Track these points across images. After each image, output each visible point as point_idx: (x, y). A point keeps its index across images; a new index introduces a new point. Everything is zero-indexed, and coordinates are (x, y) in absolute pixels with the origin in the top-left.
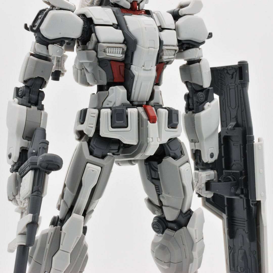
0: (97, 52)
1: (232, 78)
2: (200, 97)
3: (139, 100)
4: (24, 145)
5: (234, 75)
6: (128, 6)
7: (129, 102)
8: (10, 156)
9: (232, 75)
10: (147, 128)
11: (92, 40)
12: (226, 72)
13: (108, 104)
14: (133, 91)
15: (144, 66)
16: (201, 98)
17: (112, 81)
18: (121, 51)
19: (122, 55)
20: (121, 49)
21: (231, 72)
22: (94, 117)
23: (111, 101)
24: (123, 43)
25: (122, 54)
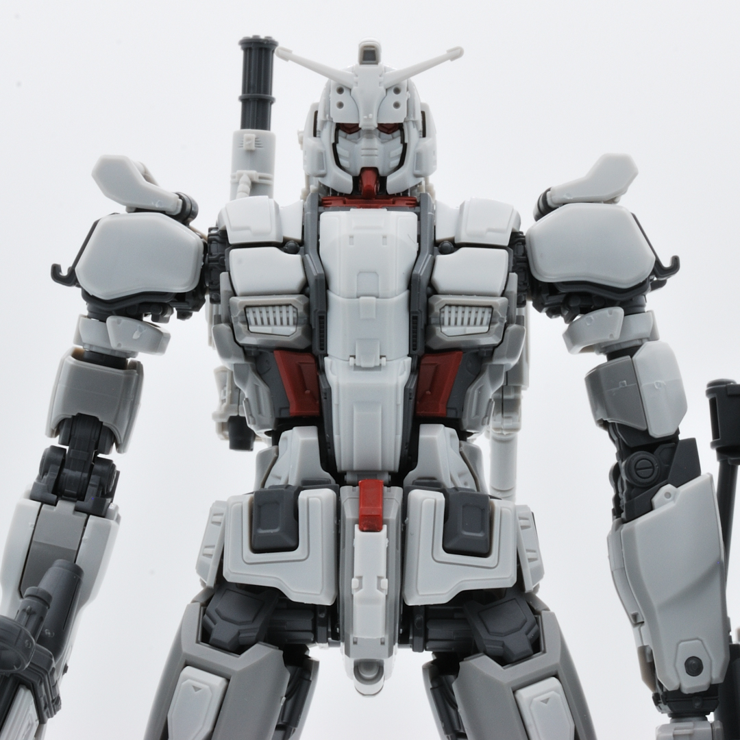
0: (232, 325)
2: (638, 466)
6: (348, 186)
7: (328, 474)
10: (353, 547)
15: (354, 357)
16: (638, 471)
17: (286, 414)
18: (291, 316)
22: (220, 523)
25: (296, 324)
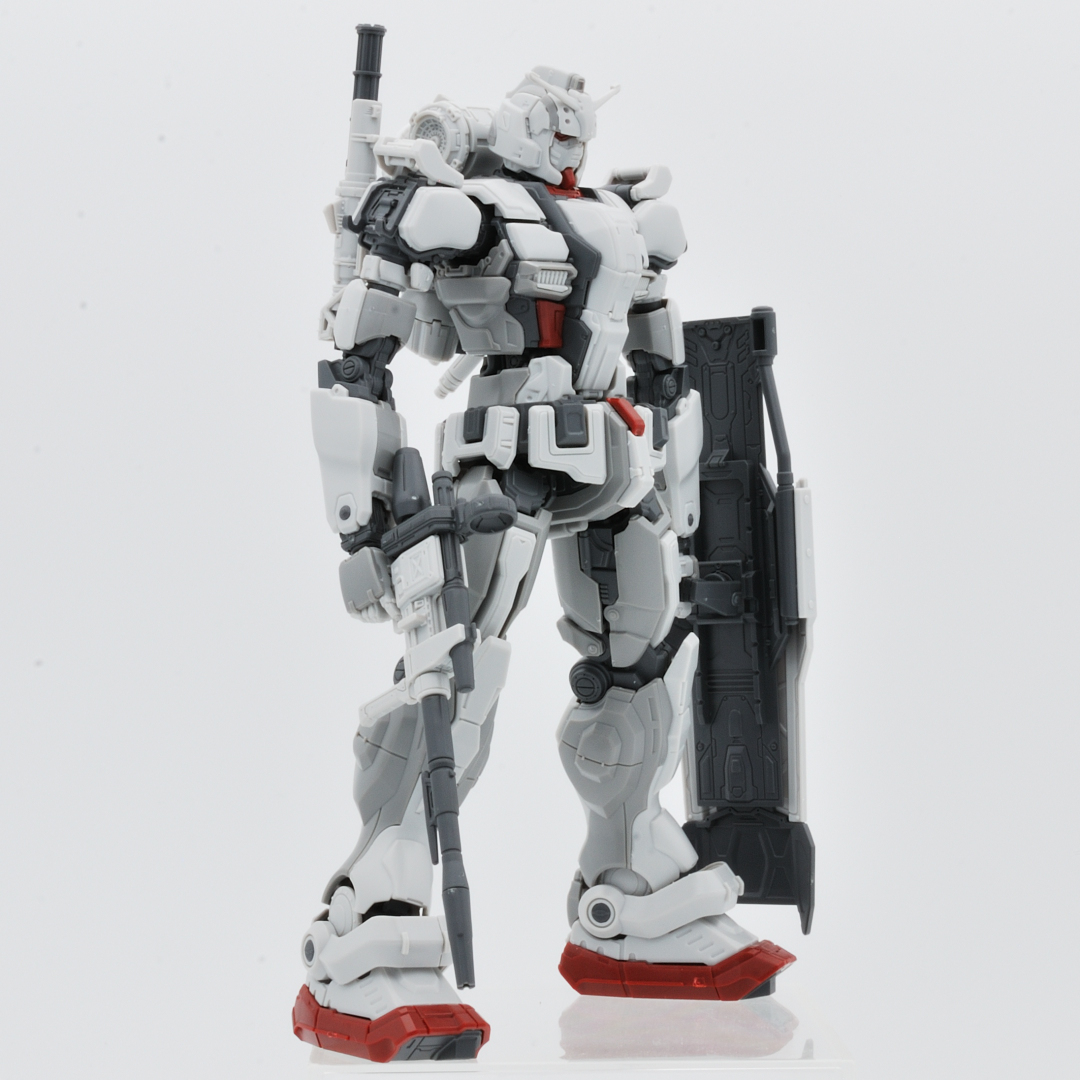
0: (512, 279)
1: (720, 347)
3: (594, 388)
4: (378, 489)
5: (725, 342)
6: (557, 179)
8: (345, 514)
9: (719, 341)
10: (628, 447)
11: (503, 254)
12: (702, 333)
13: (530, 398)
14: (585, 366)
17: (535, 345)
19: (566, 288)
20: (566, 274)
21: (716, 335)
22: (512, 424)
23: (536, 389)
24: (567, 261)
